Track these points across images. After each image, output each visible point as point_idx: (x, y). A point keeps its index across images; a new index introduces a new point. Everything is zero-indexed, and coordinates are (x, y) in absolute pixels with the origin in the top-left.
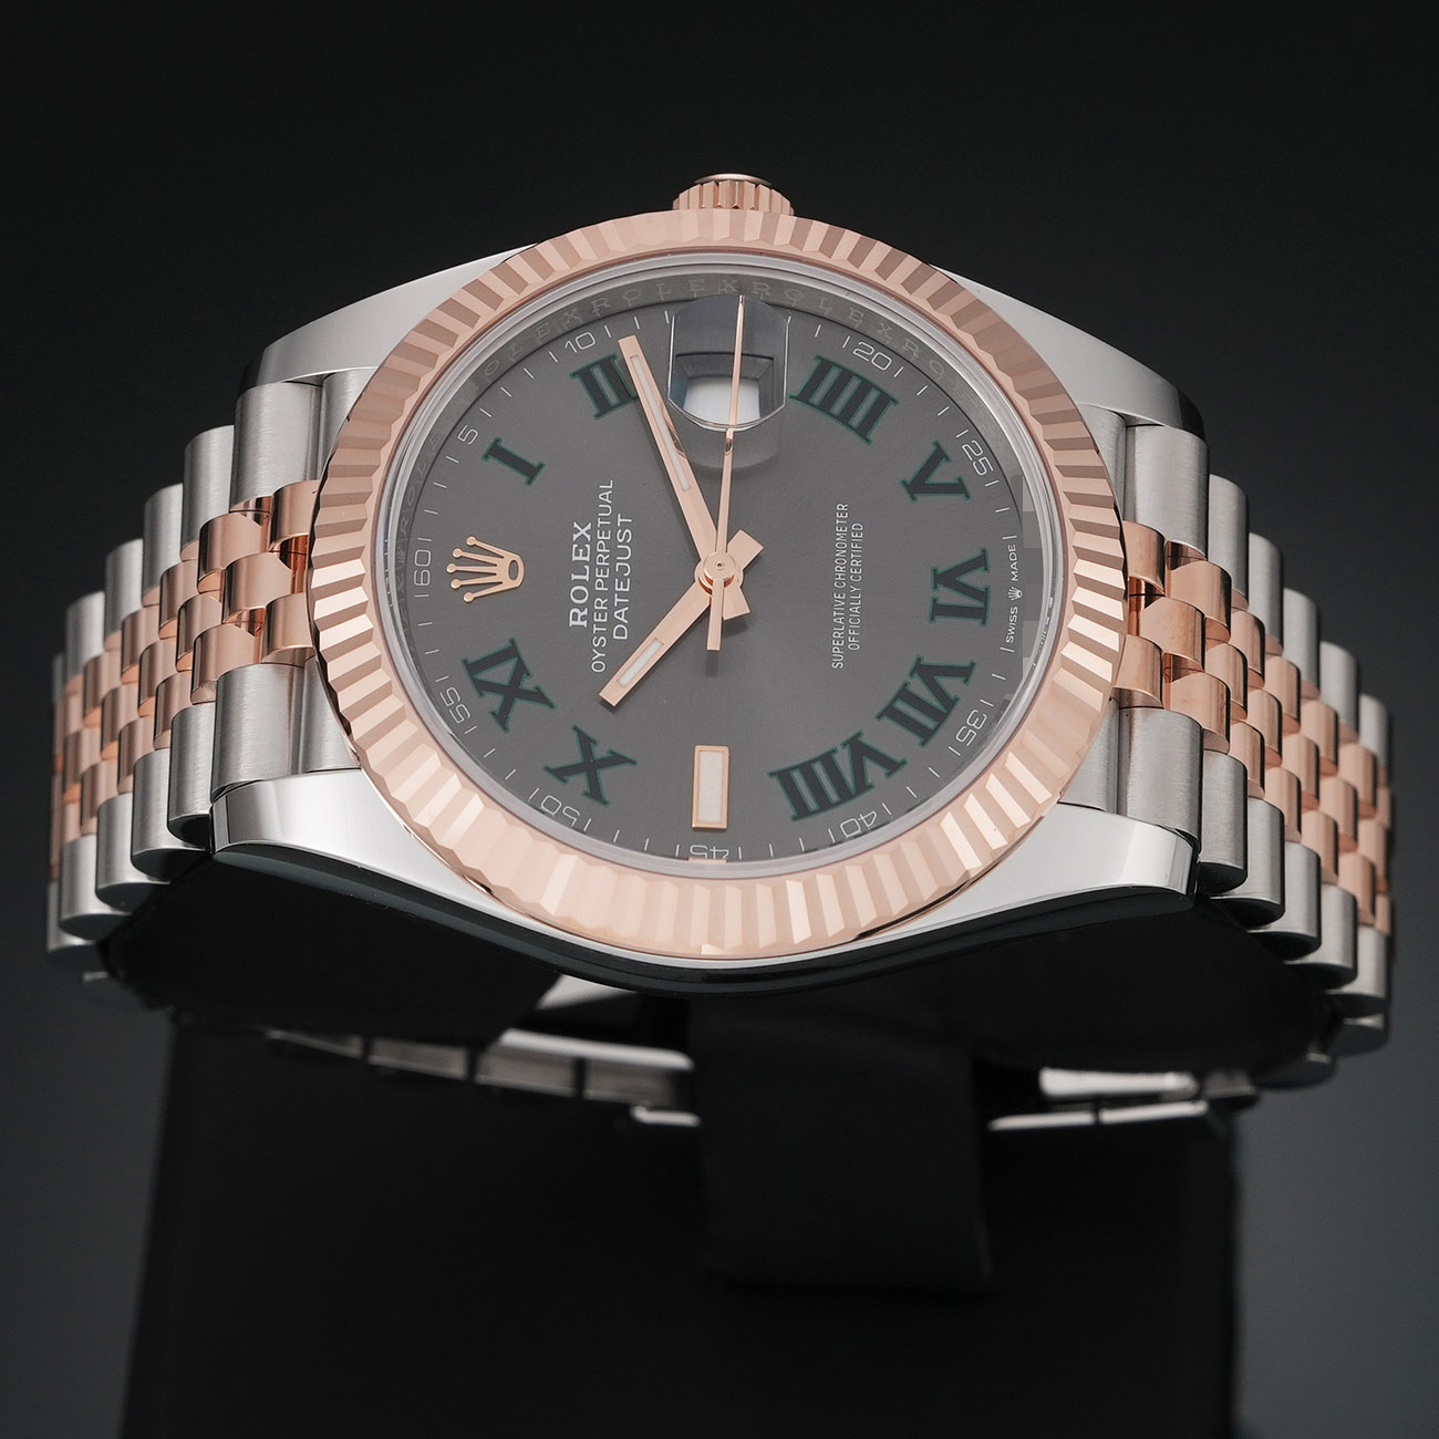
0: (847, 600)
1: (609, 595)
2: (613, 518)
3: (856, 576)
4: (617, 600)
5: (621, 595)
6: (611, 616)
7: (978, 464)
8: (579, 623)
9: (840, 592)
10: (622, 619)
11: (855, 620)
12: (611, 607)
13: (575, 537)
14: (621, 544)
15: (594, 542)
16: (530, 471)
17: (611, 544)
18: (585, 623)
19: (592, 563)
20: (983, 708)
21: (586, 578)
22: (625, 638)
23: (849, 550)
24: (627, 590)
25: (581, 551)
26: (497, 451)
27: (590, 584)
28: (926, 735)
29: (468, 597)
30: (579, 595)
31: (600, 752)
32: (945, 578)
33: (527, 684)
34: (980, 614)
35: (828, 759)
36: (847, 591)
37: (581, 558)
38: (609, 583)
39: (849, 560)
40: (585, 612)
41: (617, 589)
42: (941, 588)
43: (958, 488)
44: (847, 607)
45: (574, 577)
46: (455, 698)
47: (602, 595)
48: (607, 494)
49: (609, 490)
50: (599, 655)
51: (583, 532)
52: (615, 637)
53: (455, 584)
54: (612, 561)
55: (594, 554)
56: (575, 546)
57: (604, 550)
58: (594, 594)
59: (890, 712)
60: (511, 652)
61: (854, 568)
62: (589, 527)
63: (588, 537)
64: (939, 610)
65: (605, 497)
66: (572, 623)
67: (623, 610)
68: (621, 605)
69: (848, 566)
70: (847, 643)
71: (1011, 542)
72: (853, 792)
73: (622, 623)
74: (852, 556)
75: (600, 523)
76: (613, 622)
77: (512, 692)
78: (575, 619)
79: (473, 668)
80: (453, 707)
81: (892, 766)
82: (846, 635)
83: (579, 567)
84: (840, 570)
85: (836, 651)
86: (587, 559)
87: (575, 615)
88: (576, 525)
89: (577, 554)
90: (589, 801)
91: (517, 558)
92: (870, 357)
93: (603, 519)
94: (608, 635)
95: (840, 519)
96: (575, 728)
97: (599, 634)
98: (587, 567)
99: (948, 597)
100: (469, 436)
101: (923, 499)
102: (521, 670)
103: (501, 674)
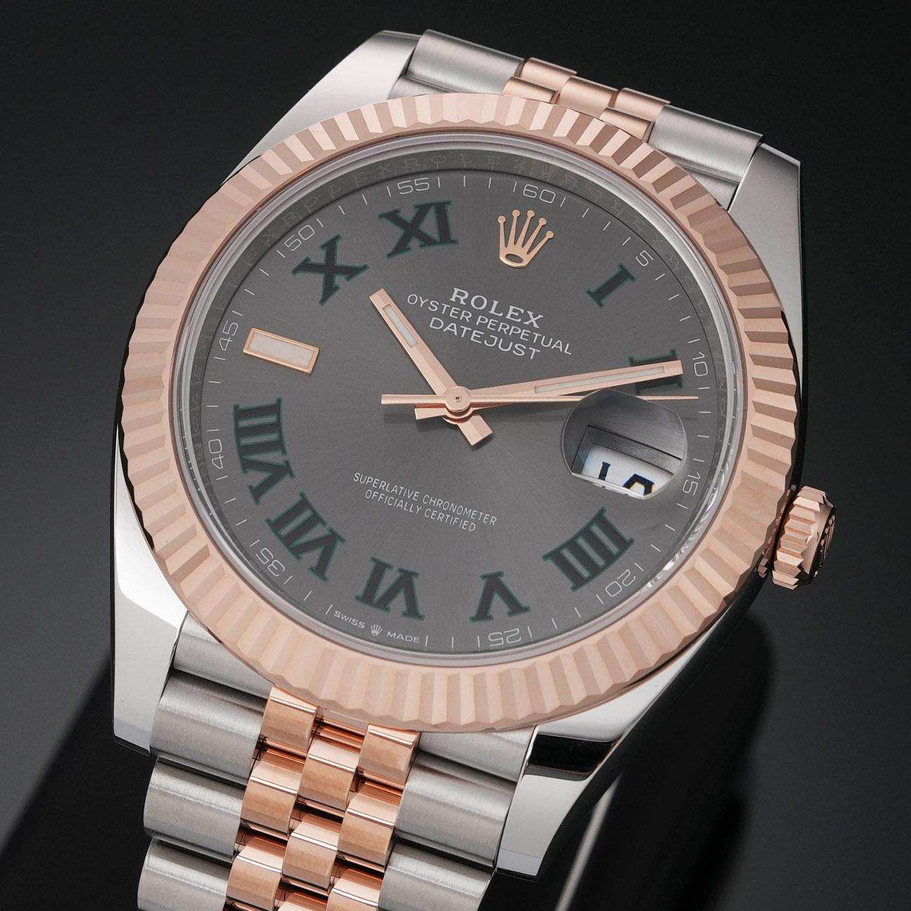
0: (410, 501)
1: (472, 324)
2: (537, 345)
3: (429, 513)
4: (465, 329)
5: (469, 334)
6: (453, 320)
7: (499, 636)
8: (455, 295)
9: (420, 498)
10: (448, 328)
11: (392, 501)
12: (460, 323)
13: (530, 314)
14: (513, 345)
15: (522, 326)
16: (599, 295)
17: (516, 339)
18: (453, 299)
19: (503, 319)
20: (284, 576)
21: (492, 312)
22: (431, 326)
23: (455, 515)
24: (472, 339)
25: (517, 314)
26: (623, 276)
27: (485, 313)
28: (277, 525)
29: (501, 220)
30: (479, 302)
31: (339, 280)
32: (406, 581)
33: (414, 243)
34: (367, 597)
35: (279, 445)
36: (419, 502)
37: (510, 312)
38: (482, 327)
39: (445, 513)
40: (462, 302)
41: (475, 331)
42: (398, 575)
43: (483, 613)
44: (405, 499)
45: (496, 303)
46: (420, 187)
47: (474, 319)
48: (561, 348)
49: (564, 349)
50: (423, 302)
51: (533, 320)
52: (434, 318)
53: (516, 213)
54: (500, 335)
55: (511, 323)
56: (522, 311)
57: (511, 331)
58: (476, 313)
59: (304, 504)
60: (445, 237)
61: (437, 514)
62: (535, 325)
63: (527, 323)
64: (380, 568)
65: (558, 345)
66: (456, 290)
67: (455, 331)
68: (460, 331)
69: (440, 510)
70: (374, 490)
71: (422, 641)
72: (244, 457)
73: (444, 327)
74: (448, 516)
75: (537, 335)
76: (448, 320)
77: (411, 230)
78: (459, 293)
79: (441, 208)
80: (412, 184)
81: (257, 492)
82: (381, 491)
83: (503, 308)
84: (439, 502)
85: (369, 480)
86: (508, 317)
87: (463, 295)
88: (540, 316)
89: (514, 310)
90: (300, 261)
91: (524, 264)
92: (620, 581)
93: (539, 339)
94: (438, 314)
95: (483, 516)
96: (365, 267)
97: (441, 308)
98: (501, 315)
99: (389, 579)
100: (644, 259)
101: (481, 585)
102: (427, 241)
103: (429, 226)
